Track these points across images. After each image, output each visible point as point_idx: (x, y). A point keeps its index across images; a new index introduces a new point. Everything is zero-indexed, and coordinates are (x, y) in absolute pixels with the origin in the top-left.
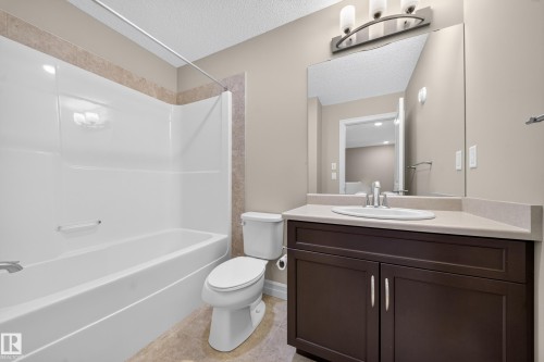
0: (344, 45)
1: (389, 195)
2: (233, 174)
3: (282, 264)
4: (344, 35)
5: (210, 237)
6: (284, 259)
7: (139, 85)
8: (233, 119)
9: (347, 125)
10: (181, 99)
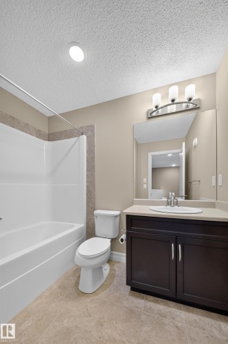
0: (154, 114)
1: (179, 199)
2: (87, 187)
3: (122, 240)
4: (155, 109)
5: (73, 226)
6: (124, 237)
7: (25, 128)
8: (87, 152)
9: (153, 156)
10: (51, 137)
